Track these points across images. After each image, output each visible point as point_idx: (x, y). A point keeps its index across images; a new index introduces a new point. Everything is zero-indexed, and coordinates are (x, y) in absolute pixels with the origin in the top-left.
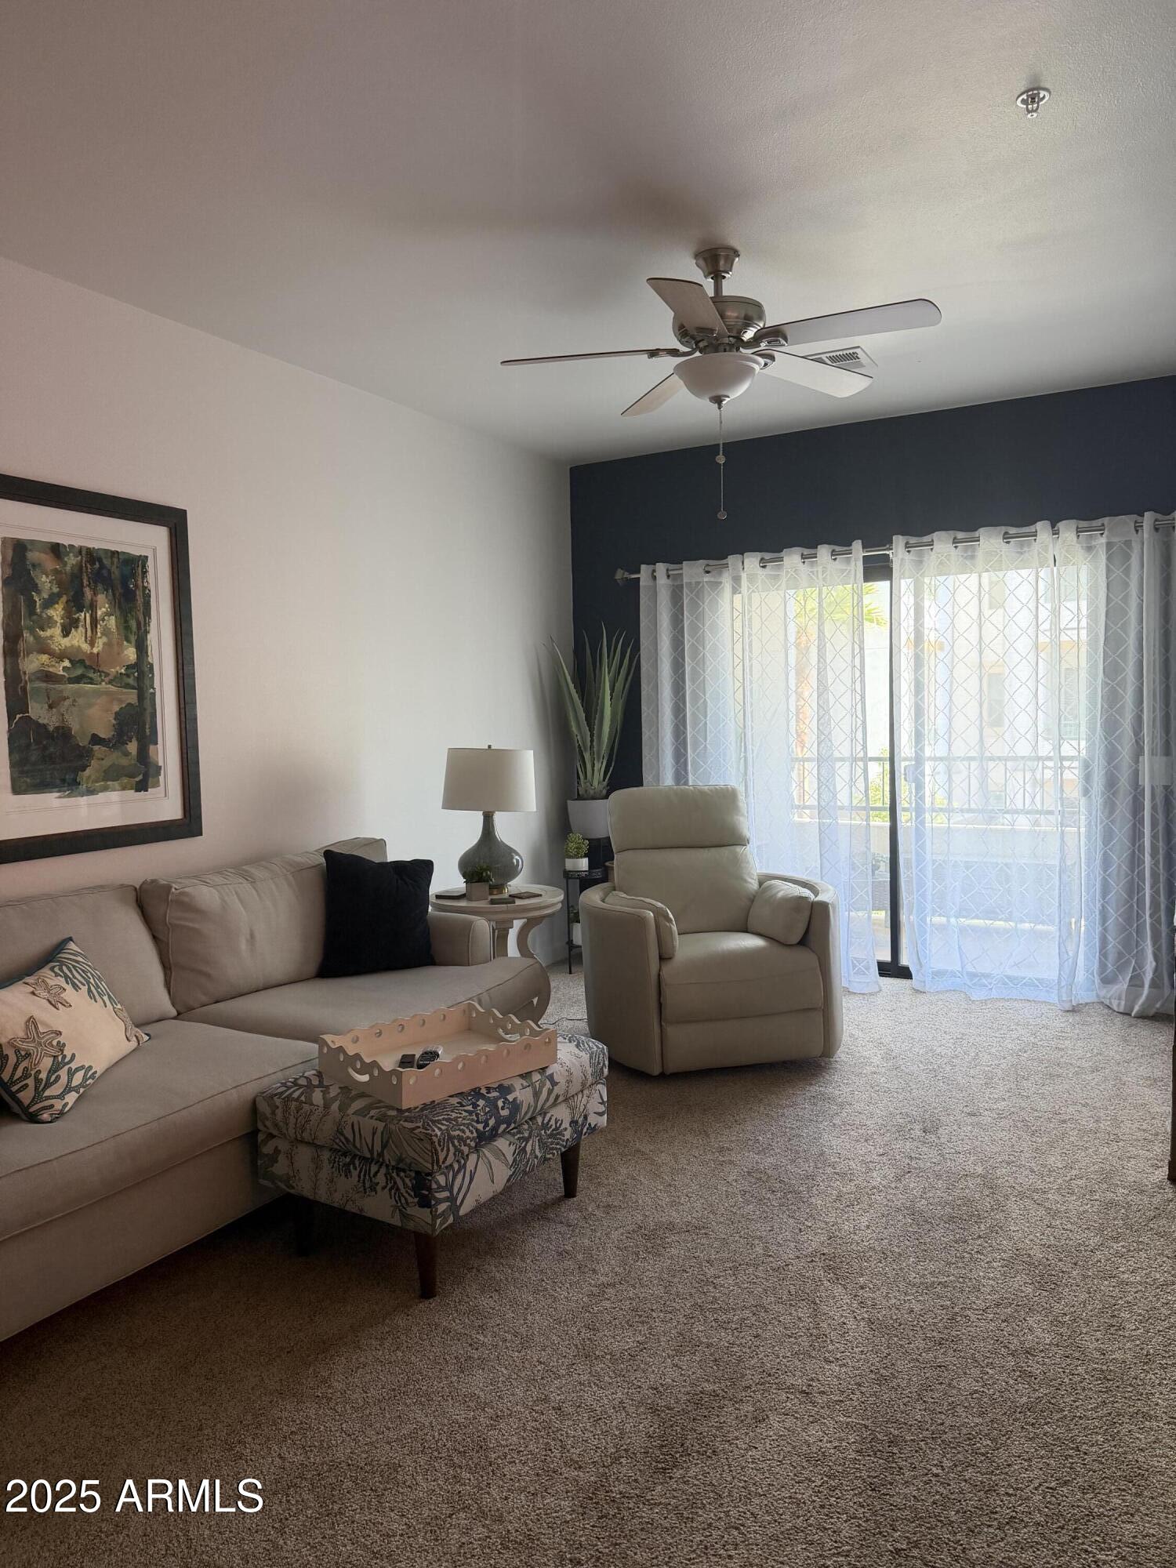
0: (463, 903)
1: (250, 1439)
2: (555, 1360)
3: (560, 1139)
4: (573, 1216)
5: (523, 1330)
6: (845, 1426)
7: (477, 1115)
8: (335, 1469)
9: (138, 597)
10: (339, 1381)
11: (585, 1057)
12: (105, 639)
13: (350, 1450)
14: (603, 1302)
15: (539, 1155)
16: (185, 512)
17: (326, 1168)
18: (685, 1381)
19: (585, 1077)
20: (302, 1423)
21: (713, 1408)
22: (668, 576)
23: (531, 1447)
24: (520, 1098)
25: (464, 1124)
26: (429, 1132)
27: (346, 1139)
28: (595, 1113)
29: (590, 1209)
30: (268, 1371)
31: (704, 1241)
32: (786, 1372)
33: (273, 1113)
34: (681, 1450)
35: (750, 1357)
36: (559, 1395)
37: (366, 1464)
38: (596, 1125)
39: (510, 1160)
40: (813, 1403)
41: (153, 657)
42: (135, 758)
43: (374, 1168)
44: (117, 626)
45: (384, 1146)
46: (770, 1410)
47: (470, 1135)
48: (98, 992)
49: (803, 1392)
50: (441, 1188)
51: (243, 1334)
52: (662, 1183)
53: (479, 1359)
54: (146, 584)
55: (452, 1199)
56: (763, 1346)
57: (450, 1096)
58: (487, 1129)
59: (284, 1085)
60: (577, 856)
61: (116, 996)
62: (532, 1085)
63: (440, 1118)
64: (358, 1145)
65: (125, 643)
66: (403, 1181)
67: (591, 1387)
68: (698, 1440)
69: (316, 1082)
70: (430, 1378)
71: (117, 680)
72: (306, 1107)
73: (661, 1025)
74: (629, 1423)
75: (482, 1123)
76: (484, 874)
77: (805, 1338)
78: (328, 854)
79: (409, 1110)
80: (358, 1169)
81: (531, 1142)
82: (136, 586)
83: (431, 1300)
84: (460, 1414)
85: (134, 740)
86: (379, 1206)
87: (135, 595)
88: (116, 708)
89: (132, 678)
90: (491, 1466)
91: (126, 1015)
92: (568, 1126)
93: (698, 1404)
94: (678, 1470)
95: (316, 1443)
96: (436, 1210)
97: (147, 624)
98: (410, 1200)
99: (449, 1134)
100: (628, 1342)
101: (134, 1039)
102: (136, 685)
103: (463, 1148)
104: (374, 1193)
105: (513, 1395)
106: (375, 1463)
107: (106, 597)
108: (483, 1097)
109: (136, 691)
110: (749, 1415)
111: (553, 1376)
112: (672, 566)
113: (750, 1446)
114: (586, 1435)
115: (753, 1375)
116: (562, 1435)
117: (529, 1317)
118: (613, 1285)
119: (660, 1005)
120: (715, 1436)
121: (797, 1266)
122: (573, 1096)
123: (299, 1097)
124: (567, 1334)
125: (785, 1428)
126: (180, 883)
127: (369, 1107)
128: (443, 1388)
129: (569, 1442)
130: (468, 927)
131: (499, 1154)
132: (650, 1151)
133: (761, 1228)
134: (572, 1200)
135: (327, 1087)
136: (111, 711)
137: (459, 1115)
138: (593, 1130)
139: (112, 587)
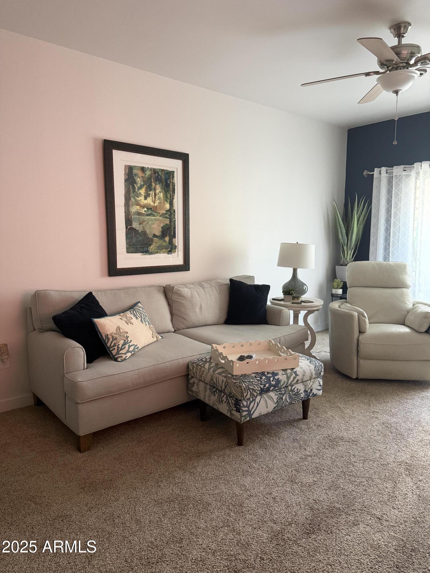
0: (282, 303)
1: (164, 481)
2: (279, 480)
3: (299, 396)
4: (303, 426)
5: (270, 466)
6: (393, 537)
7: (261, 382)
8: (188, 499)
9: (171, 186)
10: (200, 469)
11: (312, 367)
12: (159, 201)
13: (195, 494)
14: (305, 462)
15: (289, 401)
16: (188, 154)
17: (208, 391)
18: (328, 501)
19: (312, 375)
20: (183, 480)
21: (337, 514)
22: (387, 173)
23: (259, 510)
24: (280, 378)
25: (255, 384)
26: (241, 385)
27: (214, 382)
28: (316, 389)
29: (311, 425)
30: (178, 459)
31: (355, 447)
32: (373, 508)
33: (193, 369)
34: (318, 527)
35: (359, 498)
36: (276, 493)
37: (199, 500)
38: (316, 394)
39: (276, 401)
40: (381, 524)
41: (175, 207)
42: (168, 242)
43: (223, 395)
44: (163, 196)
45: (225, 387)
46: (361, 522)
47: (257, 389)
48: (144, 321)
49: (378, 518)
50: (244, 406)
51: (174, 444)
52: (344, 420)
53: (251, 472)
54: (173, 181)
55: (249, 411)
56: (366, 495)
57: (253, 373)
58: (265, 388)
59: (198, 360)
60: (337, 288)
61: (151, 322)
62: (286, 374)
63: (246, 380)
64: (217, 385)
65: (166, 202)
66: (231, 401)
67: (290, 493)
68: (326, 525)
69: (208, 360)
70: (231, 475)
71: (163, 215)
72: (203, 368)
73: (358, 359)
74: (300, 511)
75: (263, 385)
76: (291, 292)
77: (386, 496)
78: (231, 280)
79: (236, 376)
80: (218, 394)
81: (285, 395)
82: (170, 182)
83: (241, 447)
84: (237, 491)
85: (168, 236)
86: (223, 408)
87: (170, 185)
88: (162, 225)
89: (168, 215)
90: (242, 513)
91: (154, 329)
92: (303, 392)
93: (331, 511)
94: (314, 535)
95: (185, 488)
96: (242, 414)
97: (173, 196)
98: (233, 408)
99: (248, 387)
100: (310, 480)
101: (155, 337)
102: (169, 217)
103: (254, 393)
104: (222, 403)
105: (259, 489)
106: (202, 501)
107: (160, 186)
108: (265, 375)
109: (169, 219)
110: (351, 521)
111: (276, 486)
112: (388, 168)
113: (347, 534)
114: (282, 511)
115: (358, 505)
116: (272, 509)
117: (275, 461)
118: (311, 456)
119: (358, 351)
120: (334, 526)
121: (393, 465)
122: (306, 381)
123: (201, 365)
124: (287, 471)
125: (365, 531)
126: (178, 286)
127: (223, 372)
128: (234, 480)
129: (274, 512)
130: (280, 311)
131: (271, 398)
132: (343, 407)
133: (381, 447)
134: (305, 420)
135: (211, 363)
136: (160, 226)
137: (254, 381)
138: (315, 395)
139: (162, 182)
